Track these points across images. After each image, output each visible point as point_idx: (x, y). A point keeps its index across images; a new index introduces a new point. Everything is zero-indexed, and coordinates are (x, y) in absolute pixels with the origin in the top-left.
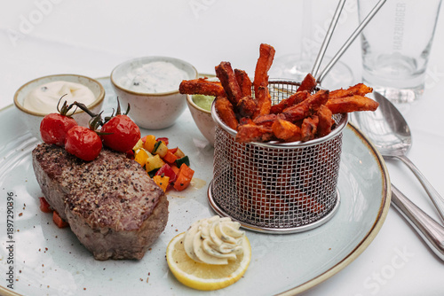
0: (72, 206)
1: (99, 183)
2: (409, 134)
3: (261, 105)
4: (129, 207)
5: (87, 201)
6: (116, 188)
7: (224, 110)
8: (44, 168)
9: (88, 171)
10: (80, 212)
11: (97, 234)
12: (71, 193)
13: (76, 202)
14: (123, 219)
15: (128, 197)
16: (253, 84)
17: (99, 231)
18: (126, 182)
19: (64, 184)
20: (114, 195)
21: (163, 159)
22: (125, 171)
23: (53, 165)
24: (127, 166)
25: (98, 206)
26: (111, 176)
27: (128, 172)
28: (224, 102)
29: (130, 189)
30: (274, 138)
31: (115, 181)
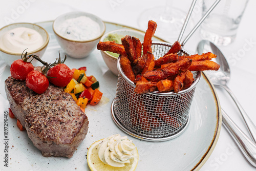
0: (30, 125)
1: (46, 109)
2: (229, 72)
3: (149, 64)
4: (65, 128)
5: (39, 122)
6: (57, 114)
7: (125, 65)
8: (13, 96)
9: (40, 100)
10: (34, 129)
11: (45, 144)
12: (29, 115)
13: (33, 123)
14: (61, 136)
15: (65, 120)
16: (143, 45)
17: (46, 143)
18: (63, 110)
19: (25, 108)
20: (56, 119)
21: (84, 85)
22: (63, 102)
23: (18, 94)
24: (64, 97)
25: (46, 127)
26: (54, 105)
27: (64, 102)
28: (126, 60)
29: (65, 115)
30: (157, 90)
31: (56, 109)
